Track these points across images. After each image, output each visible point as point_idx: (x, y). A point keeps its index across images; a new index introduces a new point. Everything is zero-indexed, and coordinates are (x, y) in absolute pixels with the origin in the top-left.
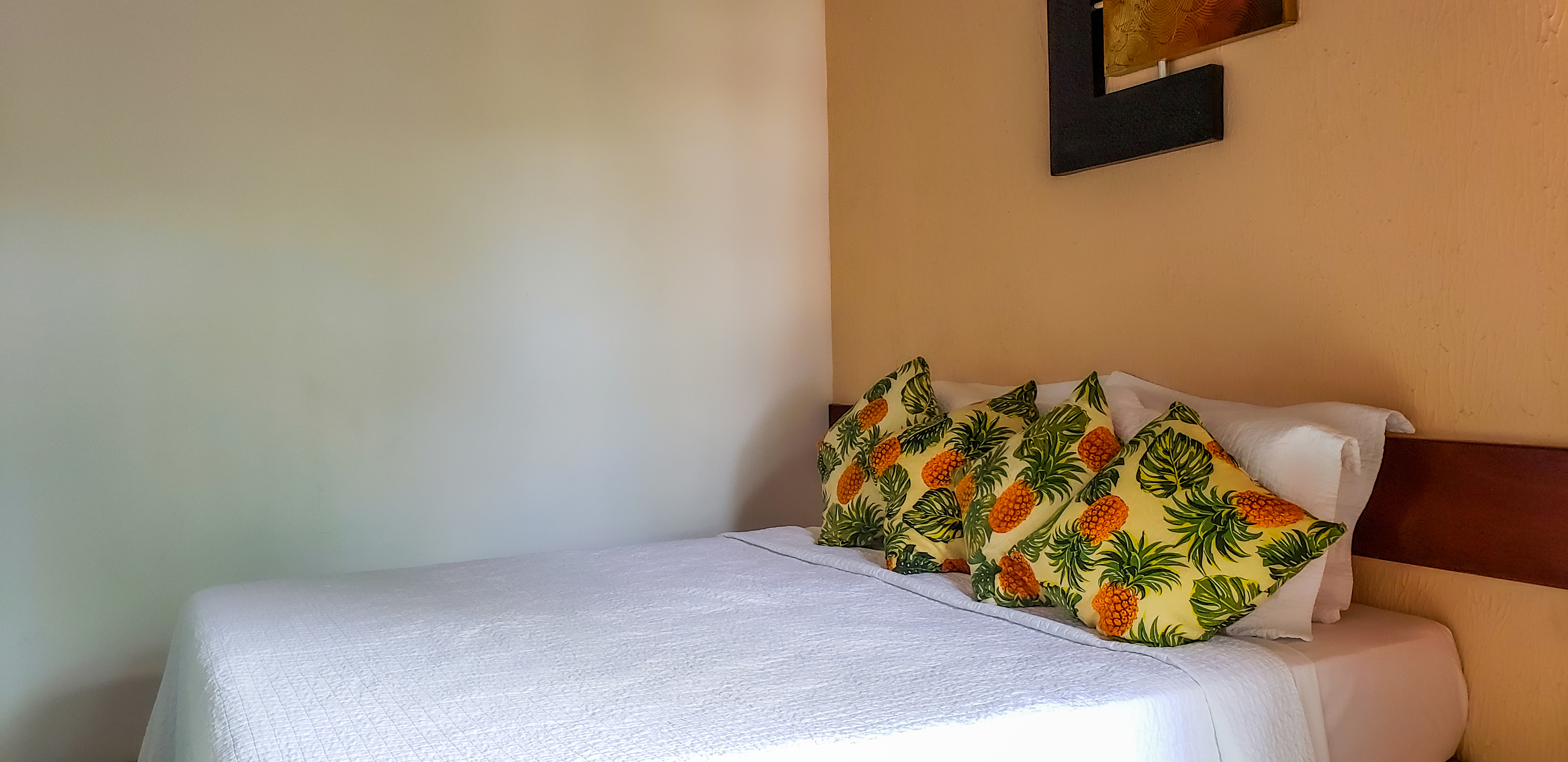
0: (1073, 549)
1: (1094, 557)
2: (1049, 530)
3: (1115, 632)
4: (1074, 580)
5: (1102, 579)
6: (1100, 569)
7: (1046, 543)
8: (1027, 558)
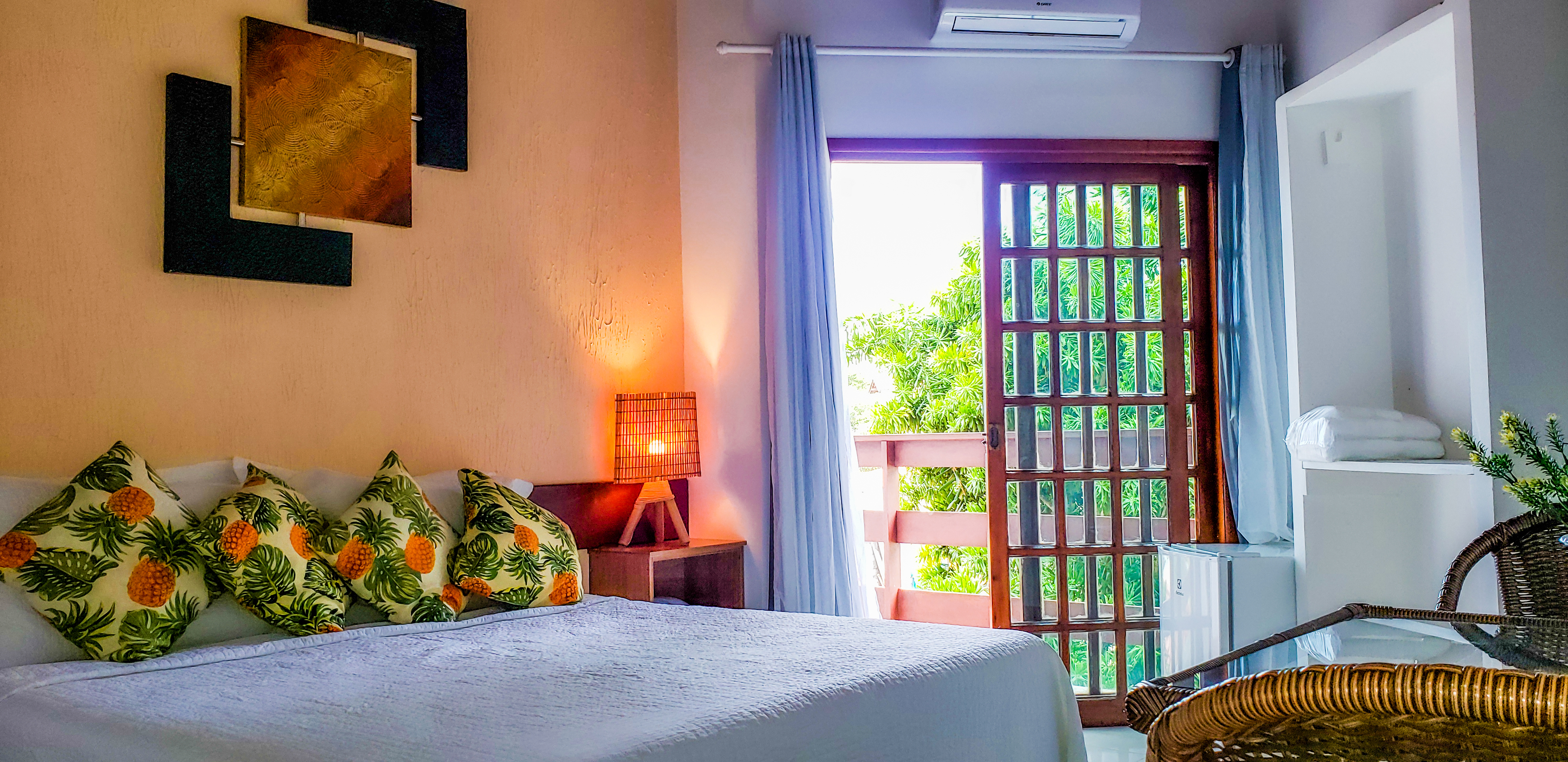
0: (526, 561)
1: (541, 561)
2: (496, 556)
3: (571, 599)
4: (536, 579)
5: (552, 573)
6: (548, 567)
7: (501, 564)
8: (484, 579)
